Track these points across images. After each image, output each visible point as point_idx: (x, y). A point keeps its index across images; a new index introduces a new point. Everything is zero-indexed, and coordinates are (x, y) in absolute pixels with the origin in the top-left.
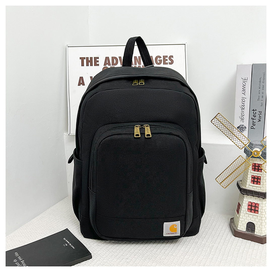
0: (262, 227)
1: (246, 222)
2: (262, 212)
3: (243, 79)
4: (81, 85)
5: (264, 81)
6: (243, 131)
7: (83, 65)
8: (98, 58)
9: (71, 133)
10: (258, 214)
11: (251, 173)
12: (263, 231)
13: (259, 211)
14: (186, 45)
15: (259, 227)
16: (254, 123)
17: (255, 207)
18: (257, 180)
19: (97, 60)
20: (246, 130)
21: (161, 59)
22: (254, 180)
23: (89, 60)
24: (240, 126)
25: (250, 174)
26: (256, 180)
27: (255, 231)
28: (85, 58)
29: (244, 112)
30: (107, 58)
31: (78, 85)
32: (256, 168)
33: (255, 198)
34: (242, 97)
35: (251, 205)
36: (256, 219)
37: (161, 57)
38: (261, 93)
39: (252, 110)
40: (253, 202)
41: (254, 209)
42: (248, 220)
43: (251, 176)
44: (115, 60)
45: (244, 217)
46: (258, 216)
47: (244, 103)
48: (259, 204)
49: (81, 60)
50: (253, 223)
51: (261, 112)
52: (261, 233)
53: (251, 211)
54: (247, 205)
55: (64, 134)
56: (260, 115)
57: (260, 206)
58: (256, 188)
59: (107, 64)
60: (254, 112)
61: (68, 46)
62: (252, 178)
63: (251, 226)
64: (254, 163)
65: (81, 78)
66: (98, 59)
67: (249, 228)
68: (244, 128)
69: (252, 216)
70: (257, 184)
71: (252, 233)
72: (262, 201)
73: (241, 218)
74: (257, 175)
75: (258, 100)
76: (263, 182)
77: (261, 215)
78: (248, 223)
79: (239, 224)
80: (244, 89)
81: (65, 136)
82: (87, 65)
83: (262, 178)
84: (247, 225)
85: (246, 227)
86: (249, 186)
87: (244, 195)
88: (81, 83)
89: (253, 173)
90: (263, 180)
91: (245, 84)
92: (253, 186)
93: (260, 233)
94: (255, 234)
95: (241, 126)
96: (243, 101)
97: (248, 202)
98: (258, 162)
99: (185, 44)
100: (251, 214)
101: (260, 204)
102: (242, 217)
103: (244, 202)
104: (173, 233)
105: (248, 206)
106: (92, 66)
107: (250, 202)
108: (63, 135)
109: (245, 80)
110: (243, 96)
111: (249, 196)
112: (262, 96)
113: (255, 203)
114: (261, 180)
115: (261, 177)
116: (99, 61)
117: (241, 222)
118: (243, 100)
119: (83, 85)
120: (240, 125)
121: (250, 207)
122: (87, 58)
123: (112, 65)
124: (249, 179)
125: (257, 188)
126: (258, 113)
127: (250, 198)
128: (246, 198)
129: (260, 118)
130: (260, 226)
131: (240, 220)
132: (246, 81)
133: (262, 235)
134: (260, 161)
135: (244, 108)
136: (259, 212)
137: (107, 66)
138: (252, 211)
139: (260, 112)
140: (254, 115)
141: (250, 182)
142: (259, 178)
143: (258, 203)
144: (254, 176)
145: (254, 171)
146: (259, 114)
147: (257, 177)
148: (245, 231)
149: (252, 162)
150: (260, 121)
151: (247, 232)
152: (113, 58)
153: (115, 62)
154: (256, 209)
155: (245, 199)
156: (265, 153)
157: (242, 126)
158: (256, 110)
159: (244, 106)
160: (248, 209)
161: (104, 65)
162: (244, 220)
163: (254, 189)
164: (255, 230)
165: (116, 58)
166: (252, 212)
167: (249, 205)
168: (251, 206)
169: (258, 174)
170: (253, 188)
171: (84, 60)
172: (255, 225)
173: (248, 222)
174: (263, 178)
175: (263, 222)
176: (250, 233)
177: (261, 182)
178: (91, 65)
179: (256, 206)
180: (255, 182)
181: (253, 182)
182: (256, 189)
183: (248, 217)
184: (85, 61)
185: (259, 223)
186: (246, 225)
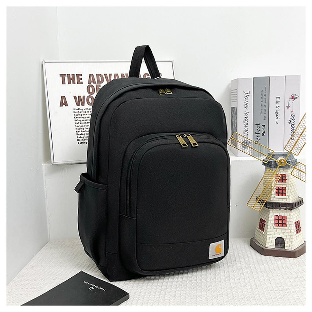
0: (292, 240)
2: (291, 224)
3: (245, 93)
4: (63, 106)
5: (266, 94)
7: (64, 83)
8: (81, 75)
9: (55, 162)
10: (286, 227)
11: (276, 184)
12: (293, 245)
13: (287, 223)
14: (173, 62)
15: (288, 240)
16: (258, 137)
17: (282, 220)
18: (282, 192)
19: (80, 77)
20: (250, 145)
22: (279, 191)
23: (71, 77)
25: (274, 186)
27: (285, 246)
28: (66, 75)
29: (247, 127)
30: (91, 76)
31: (60, 106)
33: (282, 210)
34: (245, 112)
36: (284, 232)
38: (263, 106)
39: (256, 124)
40: (280, 216)
41: (281, 223)
42: (276, 236)
43: (275, 188)
44: (100, 77)
45: (272, 233)
46: (286, 229)
47: (247, 118)
49: (61, 77)
50: (282, 238)
51: (264, 125)
52: (291, 247)
53: (278, 225)
54: (274, 219)
55: (43, 165)
56: (264, 129)
57: (288, 219)
59: (91, 82)
60: (257, 126)
61: (45, 61)
62: (276, 190)
63: (280, 241)
65: (63, 98)
67: (278, 244)
68: (248, 143)
69: (280, 230)
70: (282, 195)
71: (282, 249)
72: (289, 213)
74: (281, 186)
75: (261, 113)
76: (289, 193)
77: (290, 228)
78: (277, 238)
79: (267, 242)
80: (247, 103)
81: (43, 167)
82: (69, 83)
85: (274, 244)
86: (275, 198)
87: (269, 209)
88: (64, 103)
90: (288, 191)
91: (247, 98)
92: (278, 198)
94: (285, 249)
96: (246, 116)
97: (274, 216)
98: (282, 172)
99: (172, 62)
100: (279, 229)
101: (287, 217)
102: (269, 234)
103: (270, 217)
104: (218, 254)
106: (75, 84)
107: (276, 216)
109: (247, 94)
110: (246, 110)
111: (275, 209)
112: (265, 110)
113: (282, 216)
114: (286, 191)
115: (286, 188)
116: (82, 79)
117: (269, 239)
119: (66, 106)
120: (244, 141)
121: (277, 221)
122: (69, 75)
123: (98, 83)
124: (274, 191)
125: (282, 200)
126: (261, 127)
127: (276, 212)
128: (271, 212)
129: (264, 132)
130: (290, 239)
131: (267, 236)
133: (293, 249)
134: (284, 170)
135: (247, 122)
136: (287, 225)
137: (92, 84)
140: (258, 129)
141: (275, 194)
142: (284, 189)
143: (285, 215)
144: (278, 188)
147: (281, 189)
148: (274, 247)
150: (264, 135)
151: (276, 249)
152: (98, 75)
153: (100, 80)
154: (284, 222)
155: (271, 214)
158: (259, 124)
159: (248, 120)
160: (275, 223)
161: (88, 84)
162: (272, 236)
165: (101, 75)
166: (280, 226)
167: (276, 219)
168: (278, 220)
170: (279, 200)
171: (65, 77)
172: (284, 239)
174: (288, 189)
175: (293, 235)
176: (280, 249)
177: (286, 193)
178: (74, 83)
179: (283, 219)
180: (280, 194)
181: (277, 194)
183: (276, 232)
185: (289, 237)
186: (275, 241)
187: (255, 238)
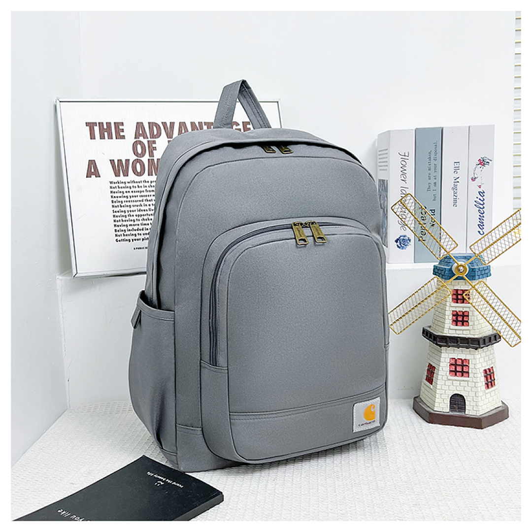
0: (478, 399)
1: (448, 395)
2: (476, 373)
3: (402, 155)
4: (92, 176)
5: (436, 157)
6: (406, 245)
7: (92, 137)
8: (122, 124)
9: (78, 272)
10: (468, 377)
11: (452, 307)
12: (479, 407)
13: (470, 372)
15: (472, 400)
16: (422, 230)
17: (463, 366)
18: (463, 318)
19: (121, 127)
20: (411, 243)
21: (238, 127)
22: (457, 318)
23: (105, 127)
24: (400, 238)
25: (449, 309)
26: (460, 319)
28: (96, 123)
30: (139, 125)
31: (87, 177)
32: (460, 297)
33: (462, 350)
34: (401, 187)
35: (454, 363)
36: (465, 387)
37: (239, 125)
38: (432, 178)
39: (420, 209)
40: (458, 359)
41: (461, 370)
42: (452, 392)
43: (452, 312)
44: (155, 128)
45: (444, 387)
46: (469, 381)
48: (469, 360)
49: (88, 127)
50: (461, 395)
51: (434, 210)
53: (456, 375)
54: (449, 364)
55: (57, 277)
57: (472, 363)
58: (461, 332)
59: (140, 135)
61: (61, 100)
62: (453, 315)
63: (458, 401)
64: (455, 290)
65: (92, 164)
67: (455, 406)
68: (407, 240)
69: (459, 382)
70: (463, 325)
71: (460, 414)
72: (474, 355)
74: (461, 309)
75: (429, 189)
76: (474, 321)
77: (474, 378)
78: (453, 396)
79: (436, 401)
80: (404, 172)
81: (58, 282)
82: (102, 137)
83: (470, 314)
84: (450, 400)
85: (449, 405)
86: (450, 329)
87: (441, 347)
88: (93, 172)
89: (454, 307)
90: (473, 317)
91: (405, 164)
92: (456, 330)
93: (475, 412)
94: (466, 413)
95: (402, 238)
96: (403, 194)
97: (449, 359)
98: (461, 286)
99: (278, 102)
100: (456, 380)
102: (440, 388)
103: (441, 361)
106: (112, 138)
107: (453, 358)
108: (56, 280)
109: (404, 157)
110: (403, 184)
111: (451, 348)
112: (435, 183)
113: (461, 359)
114: (470, 317)
115: (468, 312)
116: (125, 131)
117: (440, 397)
118: (403, 191)
119: (96, 177)
120: (399, 236)
121: (454, 367)
122: (101, 124)
123: (151, 138)
124: (449, 318)
125: (463, 332)
127: (452, 352)
128: (445, 352)
130: (474, 398)
131: (437, 392)
132: (406, 157)
133: (479, 413)
134: (466, 284)
136: (470, 374)
137: (141, 139)
138: (457, 373)
141: (451, 323)
142: (465, 314)
143: (467, 358)
144: (456, 312)
145: (456, 304)
147: (461, 314)
148: (448, 411)
149: (452, 288)
151: (451, 413)
152: (151, 124)
153: (155, 133)
154: (465, 369)
155: (443, 355)
156: (473, 269)
157: (404, 238)
158: (426, 208)
160: (451, 371)
161: (135, 138)
162: (445, 392)
163: (459, 334)
164: (465, 407)
165: (156, 124)
166: (458, 377)
167: (451, 365)
168: (456, 365)
169: (463, 307)
170: (457, 333)
171: (95, 127)
172: (465, 397)
173: (452, 394)
174: (473, 314)
175: (479, 390)
176: (457, 413)
177: (469, 321)
178: (110, 137)
179: (464, 364)
181: (454, 323)
183: (452, 386)
184: (97, 129)
185: (472, 394)
186: (449, 400)
187: (421, 397)
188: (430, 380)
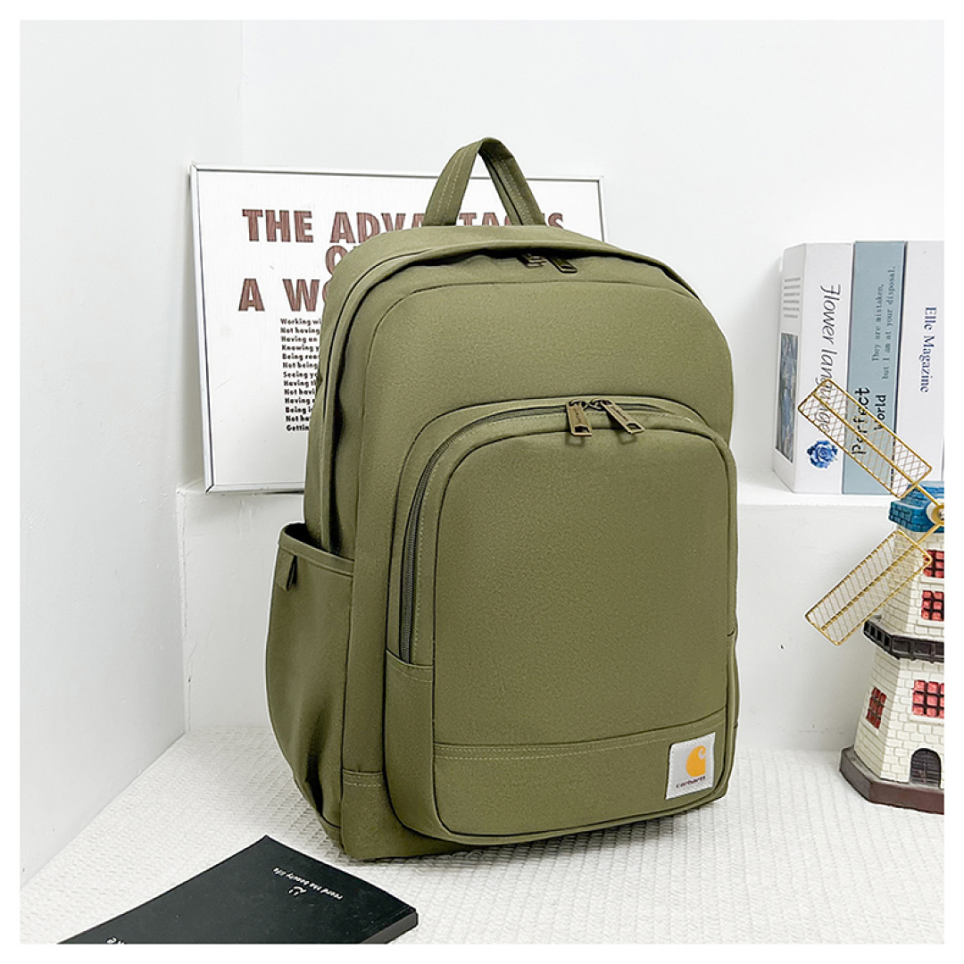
1: (909, 750)
3: (827, 291)
4: (249, 308)
5: (892, 298)
6: (827, 460)
7: (254, 236)
8: (309, 215)
9: (215, 483)
11: (923, 583)
14: (601, 183)
17: (939, 696)
19: (306, 221)
20: (836, 457)
22: (932, 605)
23: (278, 218)
24: (816, 446)
25: (918, 587)
26: (938, 606)
27: (943, 777)
28: (261, 211)
30: (341, 217)
31: (240, 309)
32: (938, 565)
33: (938, 665)
35: (922, 691)
38: (883, 336)
39: (857, 392)
40: (930, 682)
41: (935, 705)
42: (916, 744)
43: (922, 593)
44: (368, 223)
45: (902, 735)
47: (830, 370)
49: (246, 219)
50: (933, 752)
51: (883, 396)
53: (925, 713)
54: (912, 692)
55: (177, 490)
56: (882, 408)
58: (938, 632)
59: (341, 236)
61: (199, 167)
62: (925, 600)
63: (926, 763)
64: (930, 551)
65: (250, 286)
66: (310, 217)
67: (920, 772)
68: (830, 451)
69: (930, 727)
71: (931, 788)
73: (892, 738)
74: (940, 589)
75: (875, 357)
78: (916, 752)
79: (885, 760)
80: (830, 322)
81: (179, 499)
82: (271, 238)
84: (912, 760)
85: (909, 769)
86: (915, 626)
87: (898, 658)
88: (251, 301)
89: (927, 583)
91: (831, 307)
92: (928, 627)
94: (942, 787)
95: (820, 446)
96: (827, 364)
97: (913, 682)
99: (598, 181)
100: (925, 723)
102: (894, 736)
103: (899, 684)
105: (914, 694)
106: (289, 241)
107: (920, 681)
108: (174, 494)
109: (831, 295)
110: (827, 345)
111: (917, 660)
112: (888, 346)
113: (937, 684)
116: (313, 227)
117: (892, 753)
118: (825, 358)
119: (257, 310)
120: (815, 443)
121: (921, 698)
122: (270, 213)
124: (916, 604)
125: (941, 632)
126: (873, 401)
127: (920, 669)
128: (905, 668)
129: (881, 416)
131: (888, 744)
132: (834, 295)
137: (342, 243)
139: (882, 399)
141: (920, 613)
144: (930, 594)
145: (931, 578)
146: (877, 405)
147: (940, 597)
148: (907, 781)
151: (912, 785)
152: (362, 217)
153: (369, 232)
155: (902, 674)
157: (825, 446)
158: (868, 392)
159: (831, 377)
160: (915, 705)
161: (332, 241)
162: (903, 744)
163: (934, 636)
164: (940, 775)
165: (371, 217)
166: (929, 716)
167: (917, 693)
168: (926, 694)
170: (931, 633)
171: (259, 219)
172: (941, 756)
173: (917, 749)
176: (926, 786)
178: (286, 238)
180: (934, 614)
181: (927, 613)
182: (938, 636)
183: (917, 734)
184: (262, 222)
186: (910, 761)
187: (855, 749)
188: (875, 718)
